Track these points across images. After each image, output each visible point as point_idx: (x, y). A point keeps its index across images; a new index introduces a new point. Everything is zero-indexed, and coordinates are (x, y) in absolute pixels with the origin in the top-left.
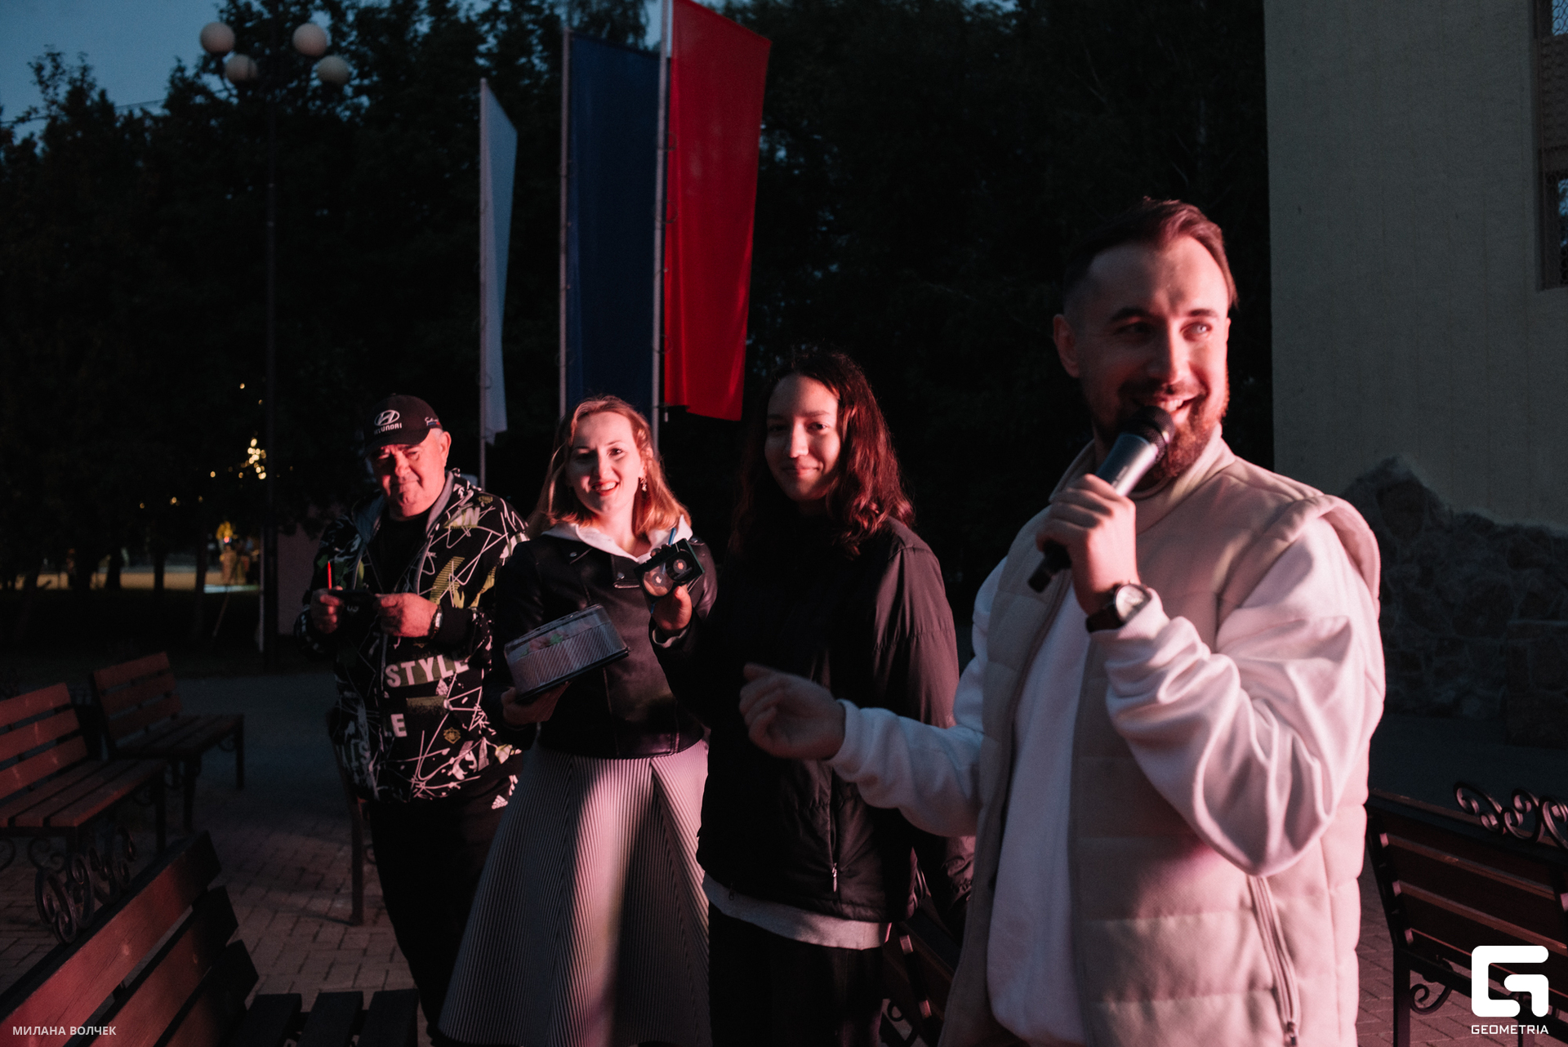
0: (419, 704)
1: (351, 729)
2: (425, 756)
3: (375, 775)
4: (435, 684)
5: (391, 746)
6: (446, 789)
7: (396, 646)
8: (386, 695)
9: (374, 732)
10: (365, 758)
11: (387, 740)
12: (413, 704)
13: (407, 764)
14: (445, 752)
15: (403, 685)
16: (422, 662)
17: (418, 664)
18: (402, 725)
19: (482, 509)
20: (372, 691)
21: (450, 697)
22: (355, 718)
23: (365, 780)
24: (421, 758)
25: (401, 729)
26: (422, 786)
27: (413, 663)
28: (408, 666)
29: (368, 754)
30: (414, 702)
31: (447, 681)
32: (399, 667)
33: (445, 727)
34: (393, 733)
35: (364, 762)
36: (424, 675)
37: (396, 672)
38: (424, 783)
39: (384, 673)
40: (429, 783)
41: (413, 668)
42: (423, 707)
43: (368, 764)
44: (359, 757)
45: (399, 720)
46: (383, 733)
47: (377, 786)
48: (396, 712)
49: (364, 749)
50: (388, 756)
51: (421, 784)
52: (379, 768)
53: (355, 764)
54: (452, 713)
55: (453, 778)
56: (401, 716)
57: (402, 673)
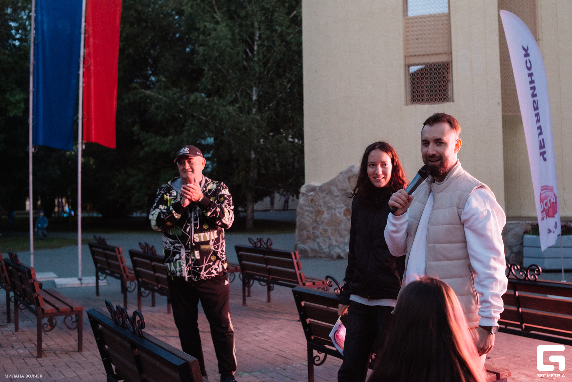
0: (204, 248)
1: (177, 256)
2: (206, 265)
3: (187, 272)
4: (209, 241)
5: (194, 262)
6: (211, 276)
7: (197, 228)
8: (194, 244)
9: (188, 257)
10: (183, 266)
11: (192, 260)
12: (203, 248)
13: (199, 268)
14: (211, 263)
15: (200, 241)
16: (206, 233)
17: (205, 234)
18: (198, 254)
19: (216, 184)
20: (188, 243)
21: (213, 245)
22: (180, 253)
23: (182, 274)
24: (204, 266)
25: (198, 256)
26: (205, 275)
27: (203, 234)
28: (202, 235)
29: (184, 265)
30: (203, 247)
31: (213, 240)
32: (199, 235)
33: (212, 255)
34: (195, 257)
35: (183, 267)
36: (206, 238)
37: (198, 237)
38: (205, 274)
39: (193, 237)
40: (207, 274)
41: (203, 235)
42: (205, 249)
43: (184, 268)
44: (180, 266)
45: (197, 253)
46: (191, 257)
47: (188, 275)
48: (196, 250)
49: (183, 263)
50: (192, 265)
51: (204, 274)
52: (188, 269)
53: (178, 269)
54: (214, 251)
55: (213, 273)
56: (198, 252)
57: (200, 237)
